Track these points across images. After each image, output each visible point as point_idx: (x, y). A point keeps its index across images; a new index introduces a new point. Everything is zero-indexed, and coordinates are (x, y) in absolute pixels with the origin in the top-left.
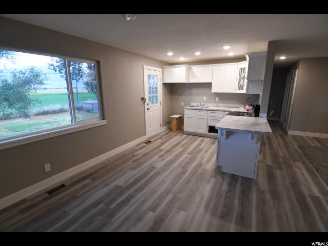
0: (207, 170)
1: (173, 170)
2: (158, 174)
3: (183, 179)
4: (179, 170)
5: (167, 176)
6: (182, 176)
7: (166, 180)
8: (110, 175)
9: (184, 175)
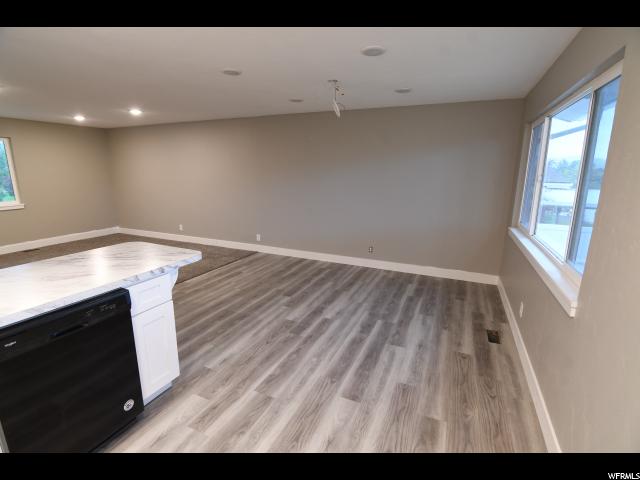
0: (200, 395)
1: (297, 390)
2: (335, 375)
3: (276, 365)
4: (282, 389)
5: (312, 370)
6: (277, 373)
7: (315, 360)
8: (441, 366)
9: (271, 376)
